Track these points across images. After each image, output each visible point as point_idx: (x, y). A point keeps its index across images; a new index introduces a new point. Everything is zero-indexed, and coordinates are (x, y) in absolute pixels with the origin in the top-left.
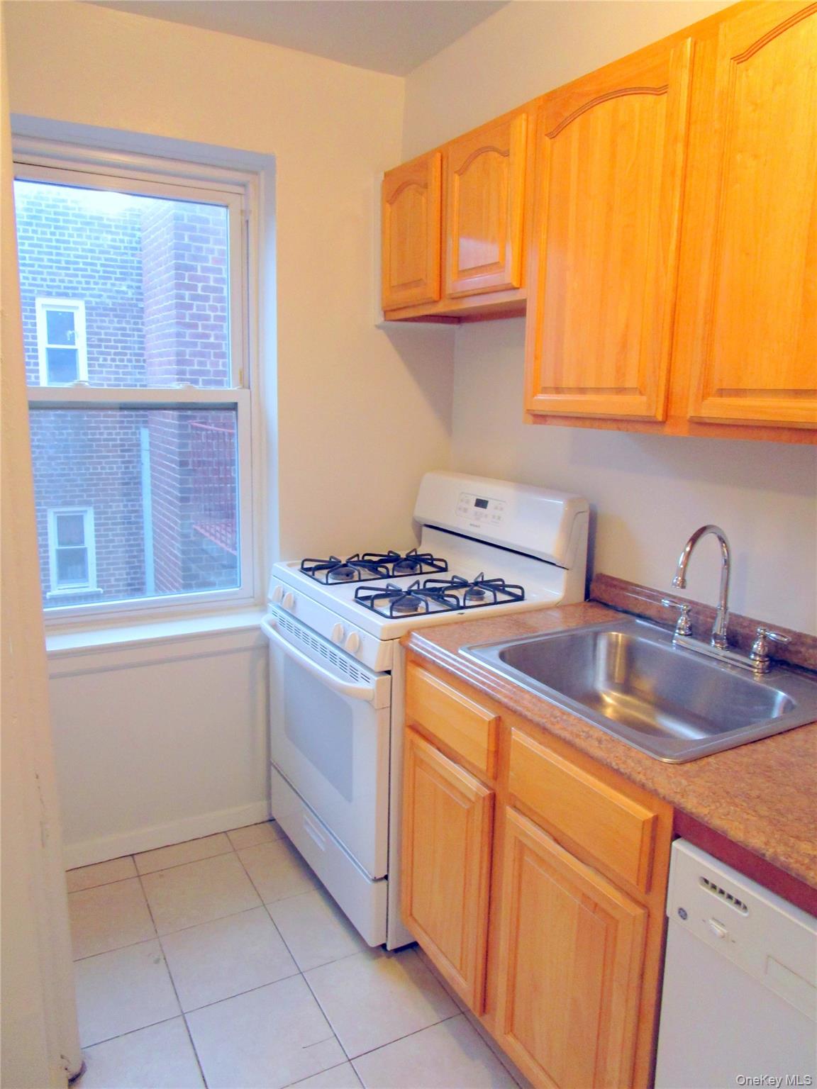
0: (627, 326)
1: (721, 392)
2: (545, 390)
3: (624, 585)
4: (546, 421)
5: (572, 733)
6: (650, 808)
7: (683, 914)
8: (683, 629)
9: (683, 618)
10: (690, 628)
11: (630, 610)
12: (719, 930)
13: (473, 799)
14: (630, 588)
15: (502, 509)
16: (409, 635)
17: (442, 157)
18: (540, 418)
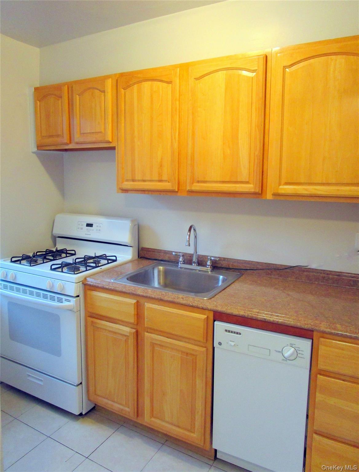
0: (162, 159)
1: (198, 182)
2: (127, 180)
3: (153, 250)
4: (128, 192)
5: (172, 298)
6: (205, 314)
7: (220, 344)
8: (182, 262)
9: (181, 258)
10: (184, 261)
11: (157, 259)
12: (233, 344)
13: (128, 335)
14: (156, 251)
15: (100, 227)
16: (85, 279)
17: (68, 86)
18: (125, 191)
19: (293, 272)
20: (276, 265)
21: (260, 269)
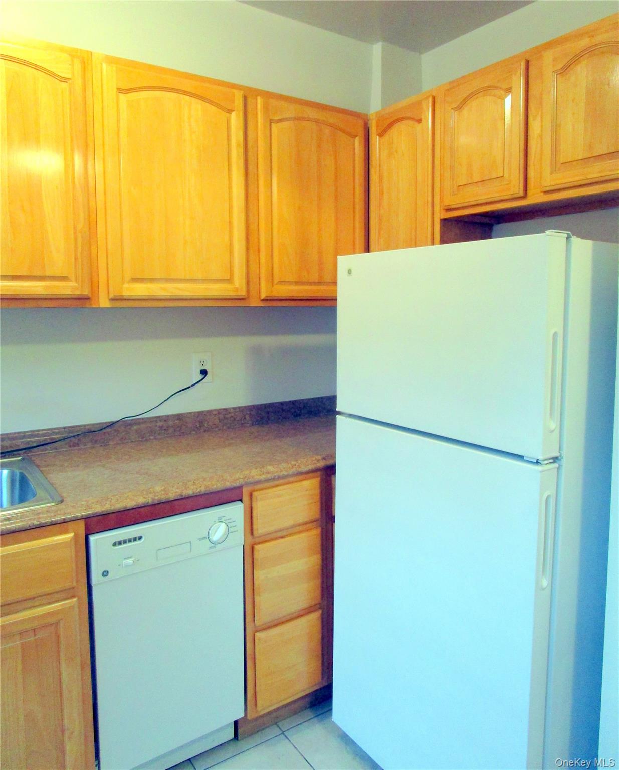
7: (105, 574)
12: (130, 561)
19: (116, 431)
20: (85, 426)
21: (57, 440)
